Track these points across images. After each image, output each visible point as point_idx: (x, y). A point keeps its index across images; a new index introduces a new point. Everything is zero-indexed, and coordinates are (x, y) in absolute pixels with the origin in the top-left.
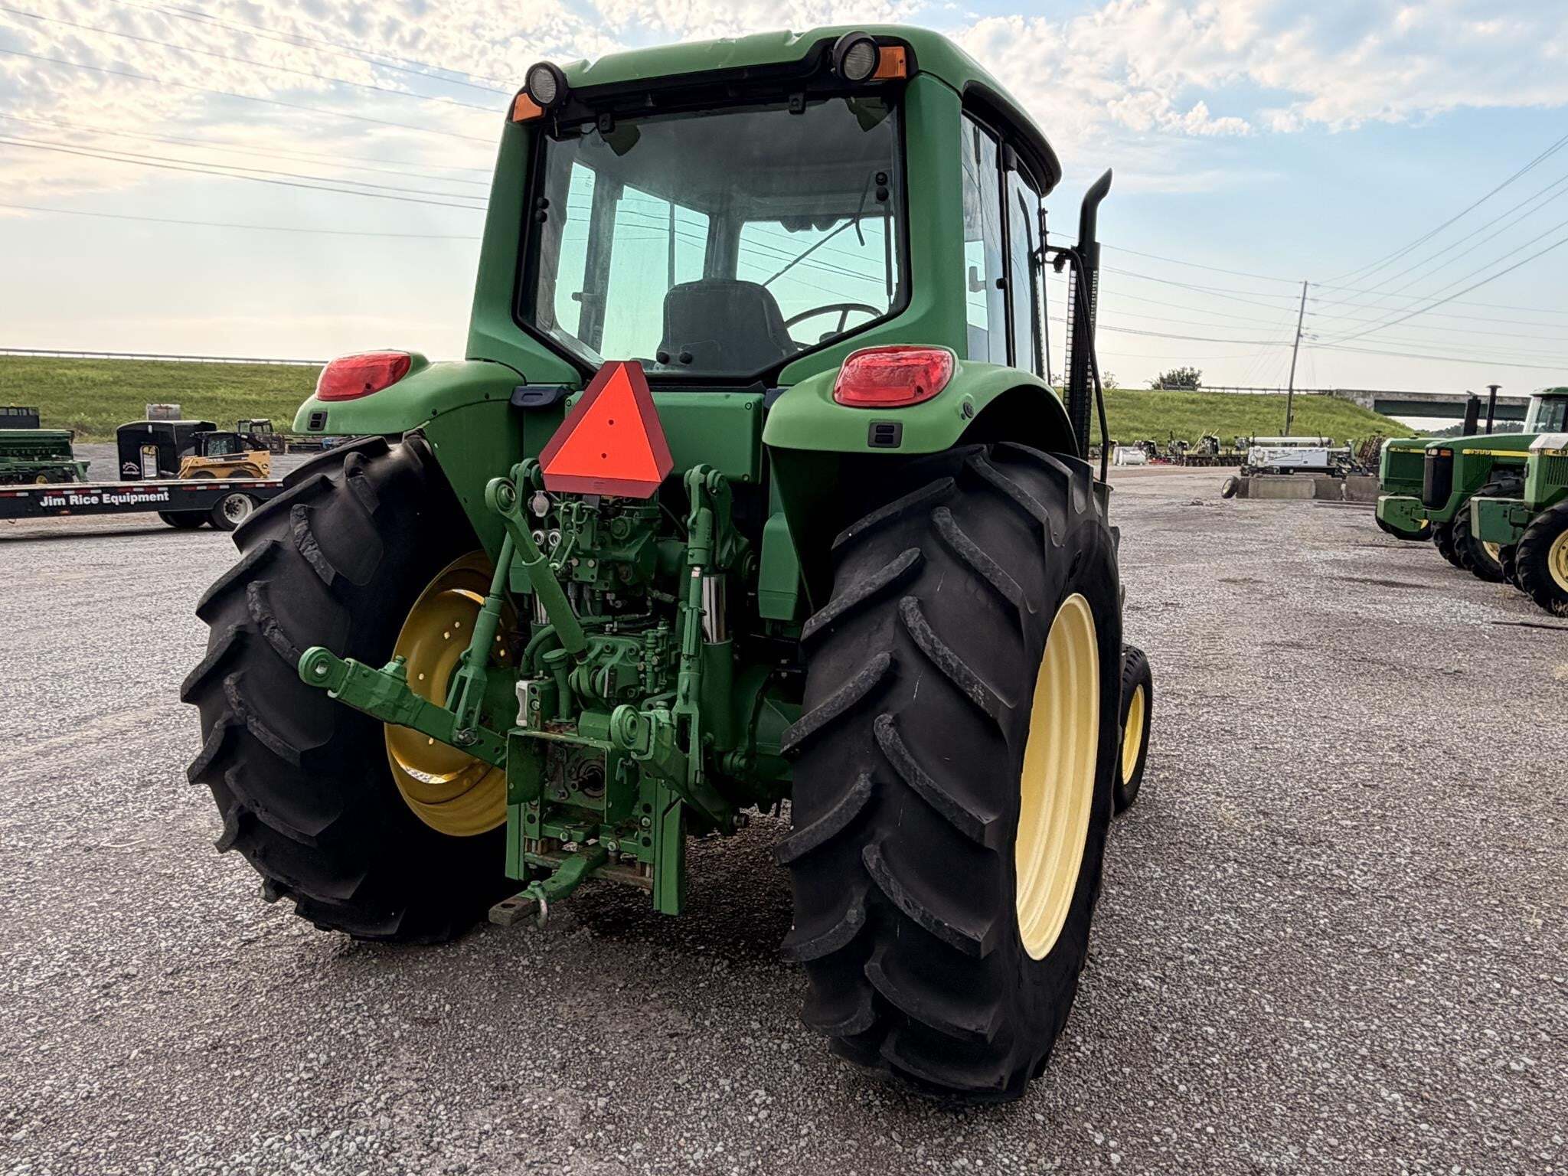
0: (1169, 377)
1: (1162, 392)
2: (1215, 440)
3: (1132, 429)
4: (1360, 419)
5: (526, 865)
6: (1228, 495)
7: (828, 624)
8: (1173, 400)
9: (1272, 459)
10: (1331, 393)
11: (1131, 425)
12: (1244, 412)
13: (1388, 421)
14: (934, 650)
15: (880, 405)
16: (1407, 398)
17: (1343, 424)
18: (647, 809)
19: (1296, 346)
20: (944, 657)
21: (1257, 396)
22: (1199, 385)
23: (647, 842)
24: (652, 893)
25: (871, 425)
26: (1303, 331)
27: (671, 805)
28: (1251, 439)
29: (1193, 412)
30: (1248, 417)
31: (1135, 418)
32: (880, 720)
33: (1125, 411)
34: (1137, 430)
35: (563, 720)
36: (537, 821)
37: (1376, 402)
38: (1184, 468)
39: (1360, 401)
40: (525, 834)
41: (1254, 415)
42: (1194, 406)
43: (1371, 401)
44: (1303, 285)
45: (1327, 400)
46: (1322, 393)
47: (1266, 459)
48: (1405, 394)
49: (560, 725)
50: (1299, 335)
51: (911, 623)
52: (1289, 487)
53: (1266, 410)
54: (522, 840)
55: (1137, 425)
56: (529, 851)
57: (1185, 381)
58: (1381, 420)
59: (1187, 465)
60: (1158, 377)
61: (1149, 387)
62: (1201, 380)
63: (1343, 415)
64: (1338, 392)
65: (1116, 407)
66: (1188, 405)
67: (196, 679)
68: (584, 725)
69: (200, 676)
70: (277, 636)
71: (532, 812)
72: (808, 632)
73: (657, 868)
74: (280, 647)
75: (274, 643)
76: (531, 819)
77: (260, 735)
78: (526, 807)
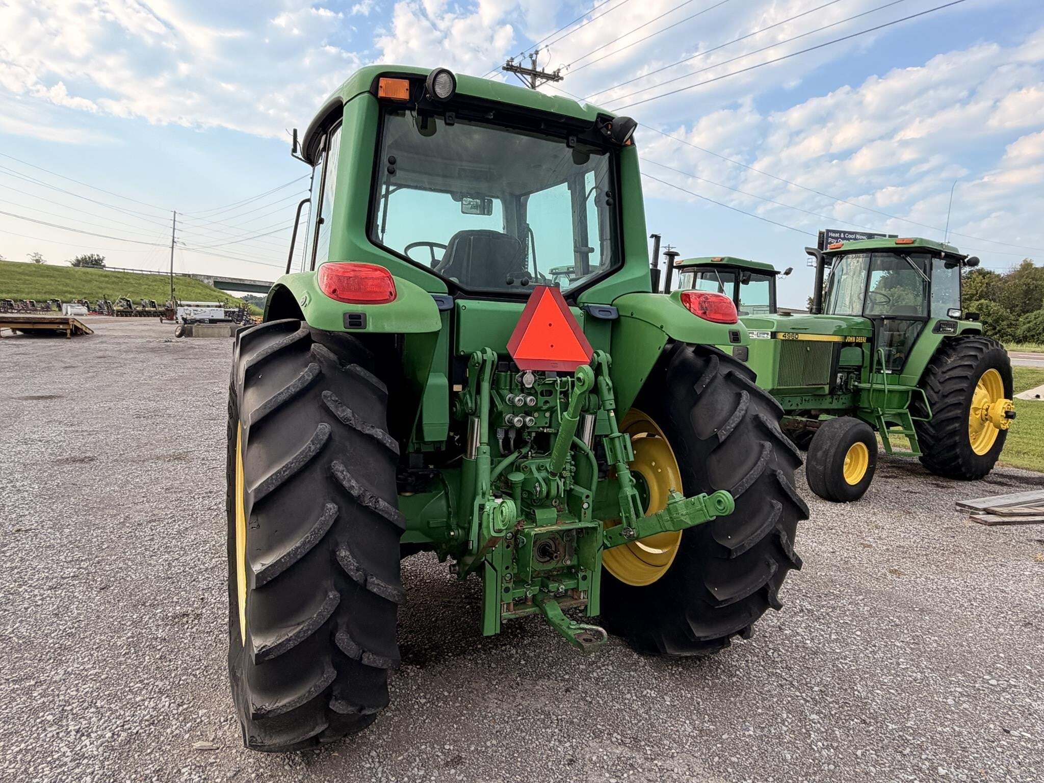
0: (82, 259)
1: (80, 269)
2: (129, 301)
3: (66, 292)
4: (208, 291)
5: (501, 622)
6: (180, 336)
7: (732, 432)
8: (92, 274)
9: (195, 314)
10: (189, 275)
11: (65, 289)
12: (140, 284)
13: (223, 293)
14: (783, 437)
16: (230, 281)
17: (200, 293)
19: (173, 248)
20: (786, 440)
21: (146, 275)
22: (104, 266)
23: (584, 578)
24: (586, 607)
26: (175, 240)
28: (179, 302)
29: (107, 282)
30: (143, 287)
31: (67, 285)
32: (779, 473)
33: (58, 280)
34: (71, 293)
35: (519, 519)
36: (511, 590)
37: (215, 282)
38: (115, 318)
39: (206, 281)
40: (501, 601)
41: (146, 286)
42: (107, 279)
43: (211, 282)
44: (173, 213)
45: (188, 280)
46: (184, 275)
47: (192, 314)
48: (229, 278)
49: (519, 522)
50: (173, 242)
51: (769, 426)
52: (216, 330)
53: (154, 284)
54: (499, 606)
55: (68, 289)
56: (504, 612)
57: (96, 263)
58: (219, 292)
59: (117, 316)
60: (75, 258)
61: (69, 265)
62: (105, 262)
63: (199, 288)
64: (193, 275)
65: (51, 277)
66: (103, 279)
67: (293, 561)
68: (541, 518)
69: (299, 557)
70: (383, 504)
71: (507, 585)
72: (723, 438)
73: (589, 591)
74: (387, 513)
75: (380, 510)
76: (507, 590)
77: (380, 589)
78: (502, 583)
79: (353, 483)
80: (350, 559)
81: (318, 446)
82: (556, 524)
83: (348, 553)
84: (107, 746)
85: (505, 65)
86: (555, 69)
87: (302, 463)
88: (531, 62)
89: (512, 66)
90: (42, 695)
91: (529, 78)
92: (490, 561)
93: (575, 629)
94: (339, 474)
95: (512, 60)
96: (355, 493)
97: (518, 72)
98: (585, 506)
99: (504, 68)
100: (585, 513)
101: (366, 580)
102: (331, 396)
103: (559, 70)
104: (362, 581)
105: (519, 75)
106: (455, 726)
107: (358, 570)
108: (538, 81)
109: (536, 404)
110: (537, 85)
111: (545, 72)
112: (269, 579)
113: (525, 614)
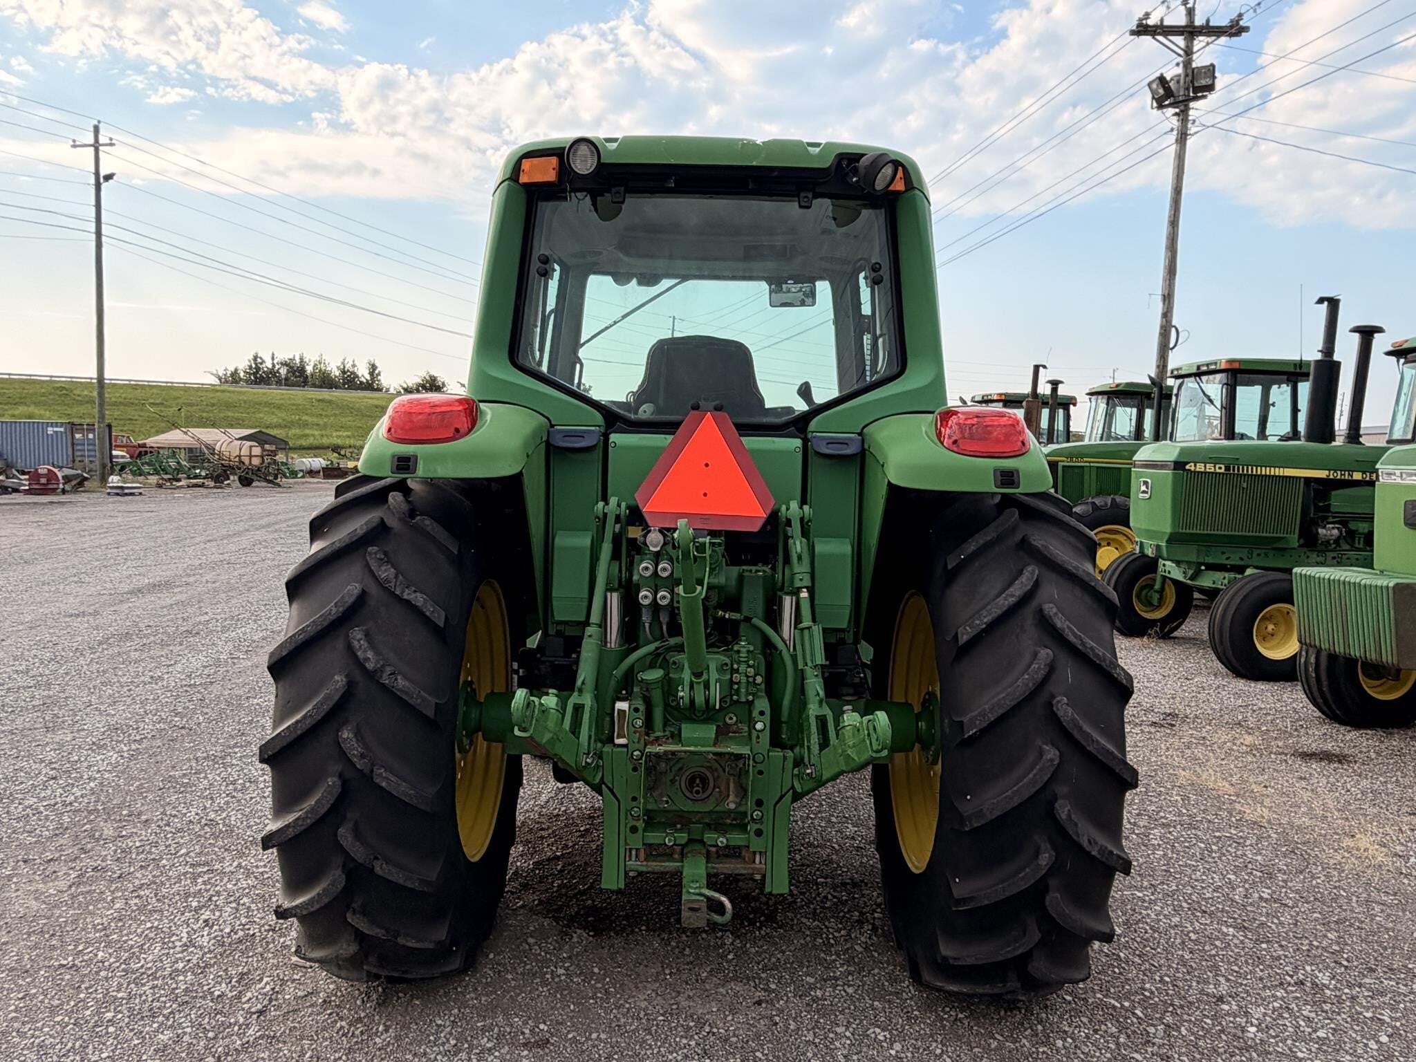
5: (626, 873)
7: (983, 630)
14: (1083, 644)
15: (997, 455)
18: (759, 803)
20: (1092, 648)
23: (759, 833)
24: (764, 876)
25: (995, 471)
27: (782, 797)
32: (1059, 702)
35: (659, 734)
36: (640, 831)
40: (626, 844)
44: (671, 319)
49: (657, 739)
51: (1059, 624)
54: (622, 850)
56: (630, 860)
67: (294, 736)
68: (688, 735)
69: (299, 732)
70: (401, 682)
71: (634, 823)
72: (965, 638)
73: (769, 854)
74: (406, 693)
75: (398, 690)
76: (634, 830)
77: (390, 784)
78: (626, 819)
79: (370, 654)
80: (354, 742)
81: (341, 609)
82: (715, 745)
83: (351, 735)
84: (219, 941)
85: (1134, 28)
86: (1234, 16)
87: (319, 628)
88: (1184, 12)
89: (1147, 26)
90: (204, 883)
91: (1180, 41)
92: (610, 785)
93: (694, 894)
94: (356, 643)
95: (1147, 15)
96: (370, 666)
97: (1159, 34)
98: (759, 726)
99: (1133, 33)
100: (758, 737)
101: (372, 771)
102: (376, 553)
103: (1240, 15)
104: (367, 771)
105: (1160, 38)
106: (572, 1007)
107: (362, 756)
108: (1199, 42)
109: (672, 573)
110: (1195, 49)
111: (1211, 24)
112: (270, 753)
113: (662, 869)
